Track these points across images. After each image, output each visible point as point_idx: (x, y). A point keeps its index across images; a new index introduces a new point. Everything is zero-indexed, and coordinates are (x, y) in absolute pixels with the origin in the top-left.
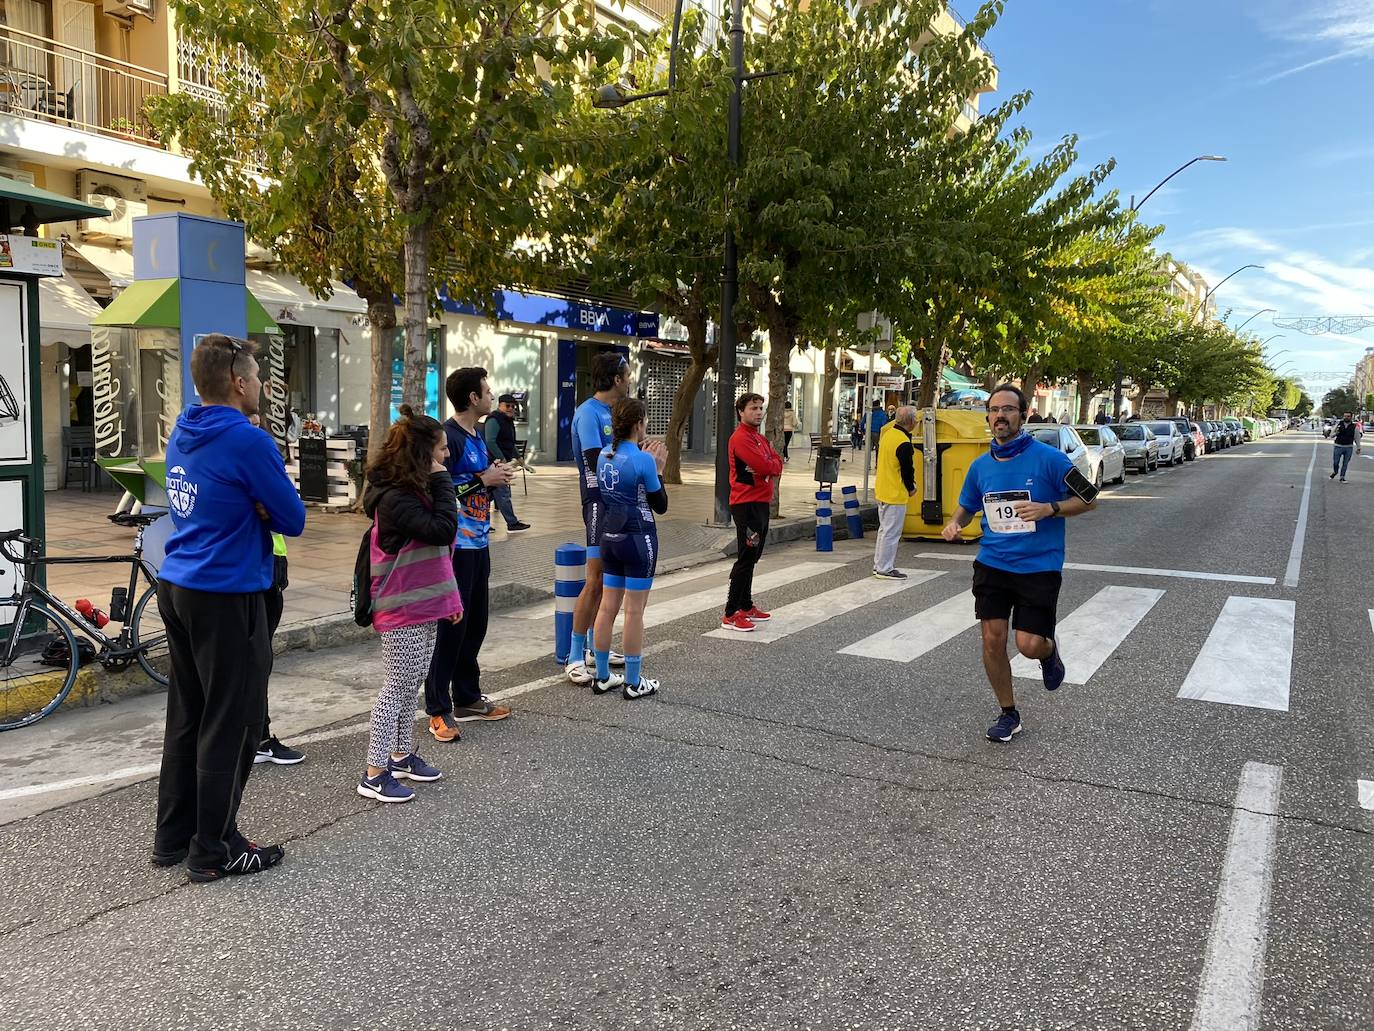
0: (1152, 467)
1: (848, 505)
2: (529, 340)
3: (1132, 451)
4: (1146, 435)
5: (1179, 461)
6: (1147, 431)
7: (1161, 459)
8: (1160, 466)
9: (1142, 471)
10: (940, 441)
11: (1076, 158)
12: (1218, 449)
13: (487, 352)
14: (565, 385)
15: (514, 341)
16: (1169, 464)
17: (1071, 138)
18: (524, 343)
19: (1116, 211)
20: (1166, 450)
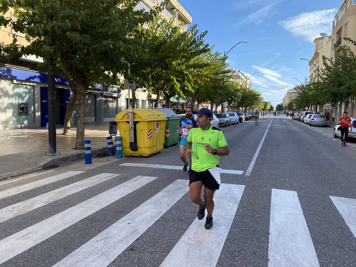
0: (229, 125)
1: (109, 144)
2: (24, 86)
3: (223, 121)
4: (227, 117)
5: (237, 123)
6: (228, 115)
7: (232, 123)
8: (231, 125)
9: (226, 126)
10: (135, 120)
11: (198, 32)
12: (249, 119)
13: (4, 89)
14: (44, 101)
15: (17, 86)
16: (234, 124)
17: (195, 25)
18: (21, 87)
19: (208, 47)
20: (234, 120)
